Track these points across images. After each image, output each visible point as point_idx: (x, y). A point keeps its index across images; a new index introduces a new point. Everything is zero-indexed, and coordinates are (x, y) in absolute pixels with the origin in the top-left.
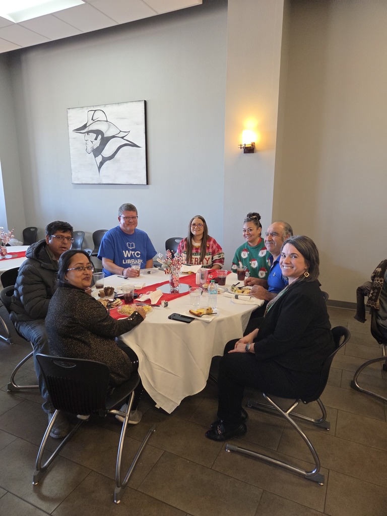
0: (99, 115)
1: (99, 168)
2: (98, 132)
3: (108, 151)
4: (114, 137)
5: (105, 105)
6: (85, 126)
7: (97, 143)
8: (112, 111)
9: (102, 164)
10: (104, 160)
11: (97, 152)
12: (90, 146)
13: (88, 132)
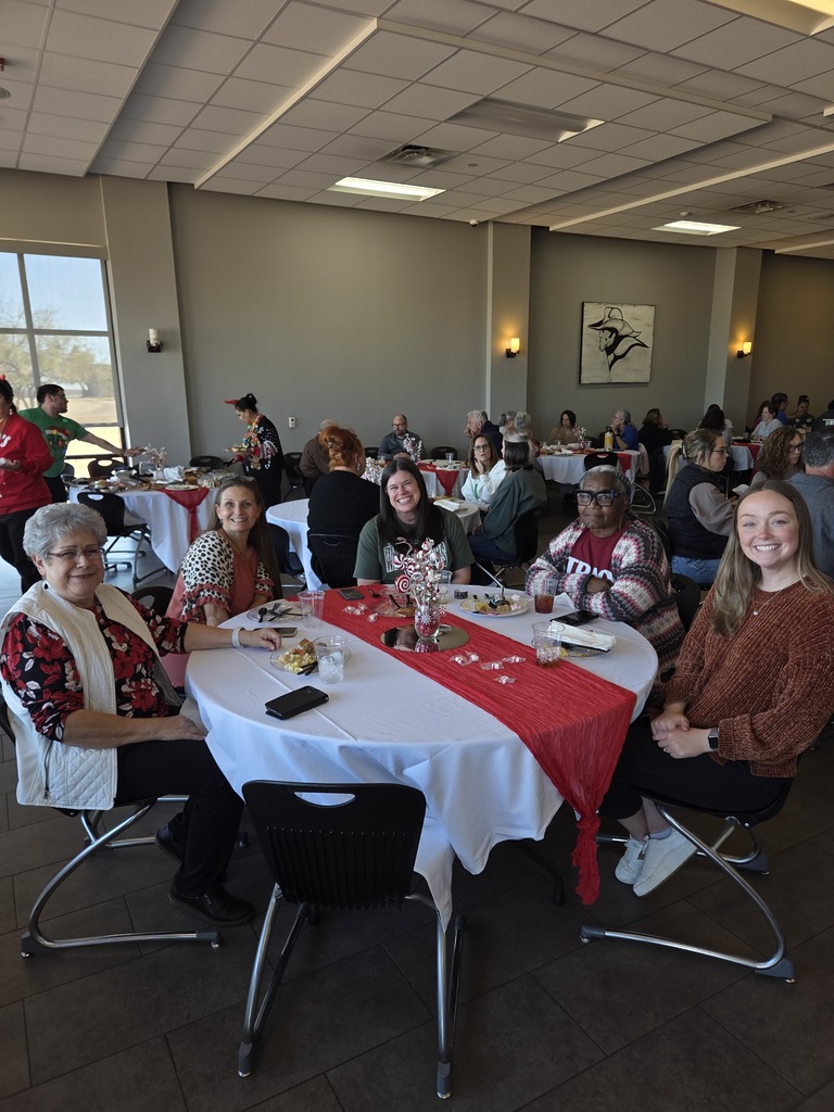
0: (615, 313)
1: (610, 368)
2: (613, 330)
3: (619, 350)
4: (627, 336)
5: (622, 304)
6: (600, 323)
7: (611, 341)
8: (628, 312)
9: (613, 362)
10: (617, 358)
11: (609, 350)
12: (604, 343)
13: (603, 329)
